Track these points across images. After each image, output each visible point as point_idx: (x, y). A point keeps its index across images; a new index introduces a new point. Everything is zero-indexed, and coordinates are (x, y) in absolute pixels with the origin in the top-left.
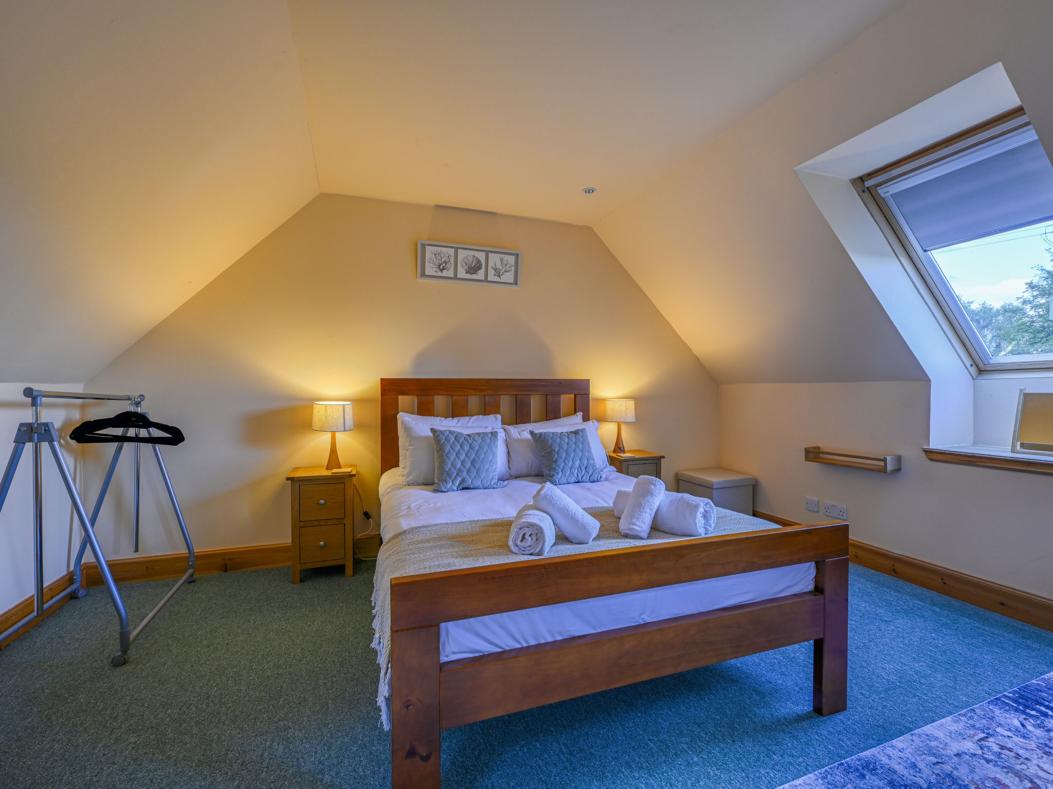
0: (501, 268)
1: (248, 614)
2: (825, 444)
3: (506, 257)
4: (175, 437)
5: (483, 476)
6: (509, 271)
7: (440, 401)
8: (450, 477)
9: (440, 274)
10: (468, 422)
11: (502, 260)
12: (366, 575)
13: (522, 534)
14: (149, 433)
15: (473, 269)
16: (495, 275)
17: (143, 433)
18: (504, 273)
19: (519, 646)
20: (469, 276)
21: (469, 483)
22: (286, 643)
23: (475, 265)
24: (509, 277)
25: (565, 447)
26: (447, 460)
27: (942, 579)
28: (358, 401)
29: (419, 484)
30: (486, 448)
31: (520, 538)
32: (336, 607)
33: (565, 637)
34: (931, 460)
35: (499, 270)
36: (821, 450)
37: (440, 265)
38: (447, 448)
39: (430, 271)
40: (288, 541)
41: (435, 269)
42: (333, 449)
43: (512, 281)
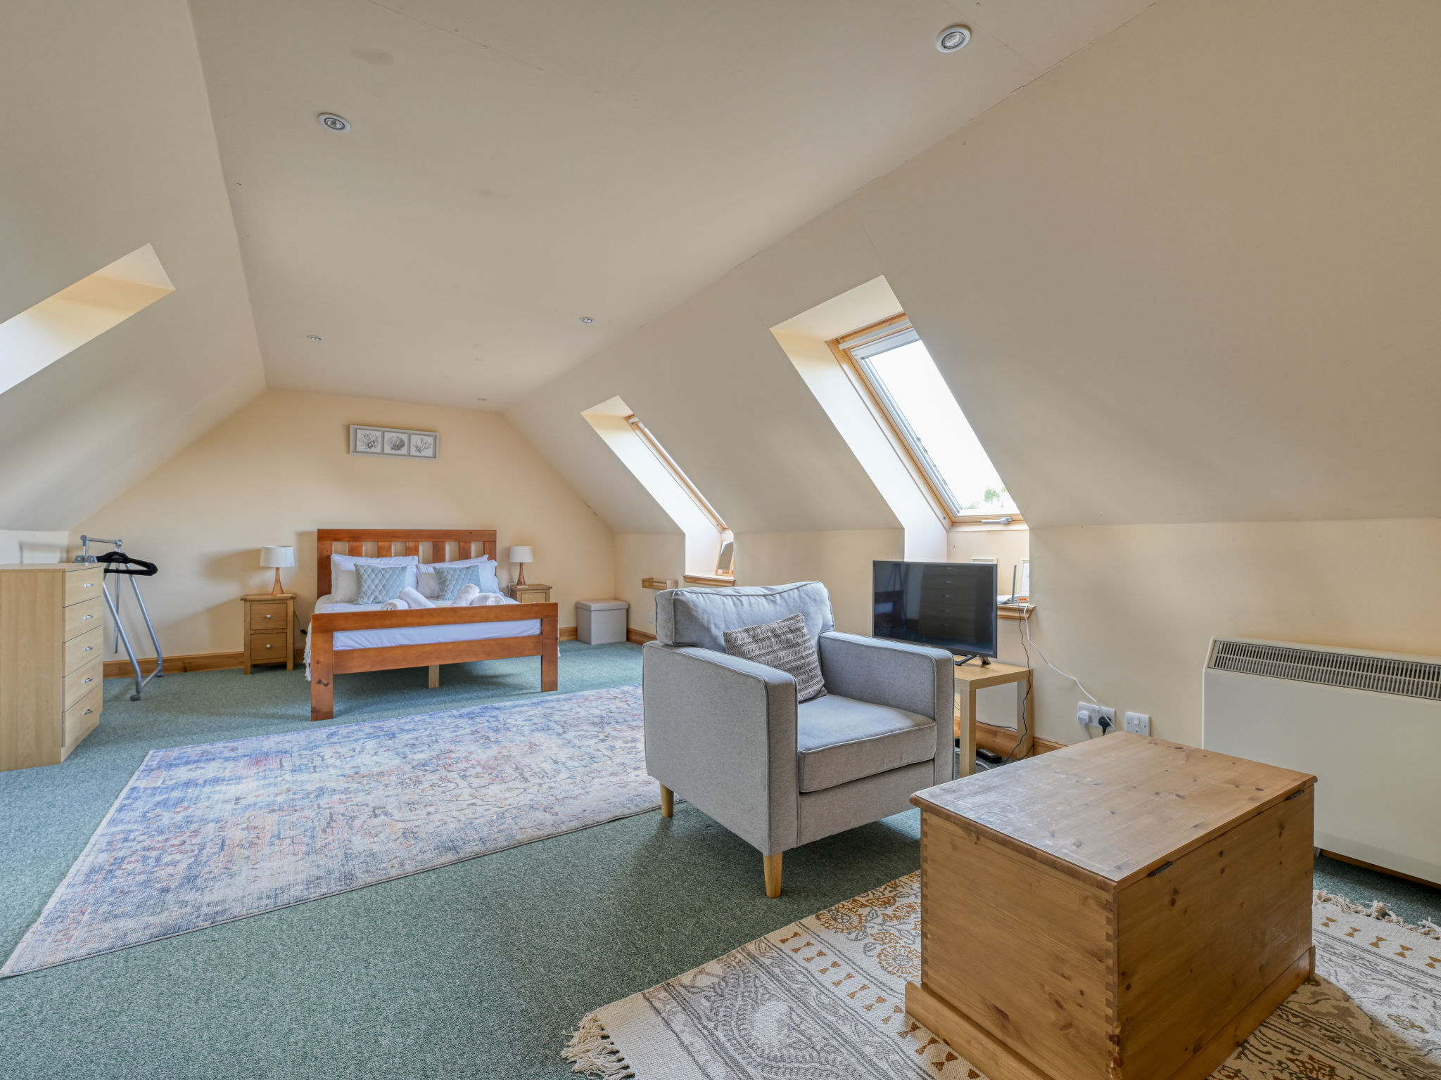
0: (421, 446)
3: (426, 438)
4: (150, 569)
5: (390, 595)
6: (428, 448)
7: (367, 546)
8: (366, 595)
9: (368, 450)
10: (388, 561)
11: (422, 440)
14: (127, 567)
15: (398, 446)
16: (416, 451)
17: (122, 567)
18: (424, 450)
20: (394, 452)
21: (380, 599)
23: (399, 444)
24: (429, 452)
25: (456, 576)
26: (364, 584)
29: (344, 602)
30: (395, 577)
34: (685, 581)
35: (419, 447)
37: (369, 444)
38: (365, 576)
39: (361, 447)
40: (240, 649)
41: (364, 447)
42: (278, 581)
43: (431, 456)
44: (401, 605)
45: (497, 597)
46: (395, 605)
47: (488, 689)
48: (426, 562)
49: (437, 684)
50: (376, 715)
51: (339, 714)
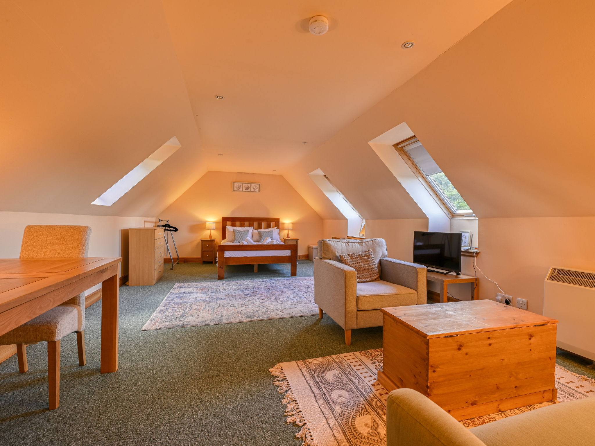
4: (176, 230)
7: (238, 223)
8: (236, 239)
9: (238, 190)
10: (243, 228)
11: (255, 186)
15: (247, 189)
16: (253, 190)
17: (169, 229)
20: (246, 190)
23: (248, 187)
24: (257, 190)
25: (265, 234)
26: (236, 236)
28: (217, 223)
29: (230, 242)
30: (245, 234)
34: (347, 238)
35: (254, 188)
37: (238, 188)
38: (236, 234)
39: (235, 189)
40: (200, 256)
42: (210, 234)
44: (245, 243)
45: (276, 242)
46: (243, 243)
47: (273, 274)
48: (255, 229)
49: (257, 272)
50: (237, 279)
51: (226, 278)
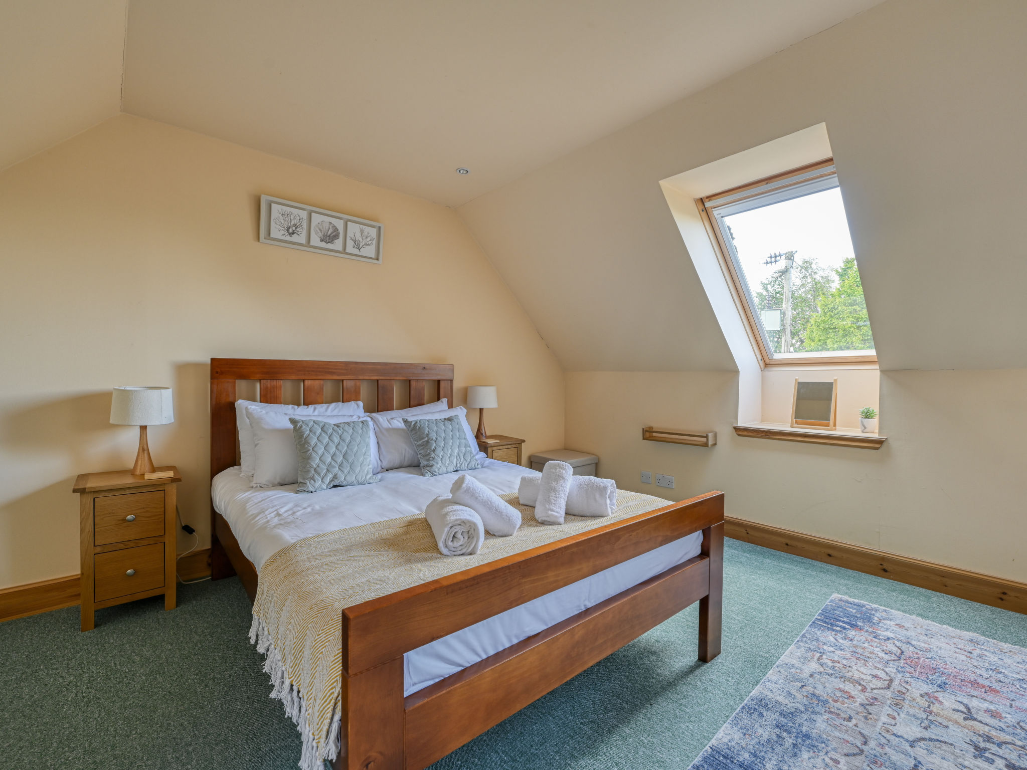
0: (361, 240)
1: (16, 687)
2: (657, 424)
3: (367, 230)
5: (357, 470)
6: (370, 244)
7: (290, 386)
8: (319, 474)
9: (288, 238)
10: (326, 410)
11: (362, 231)
12: (194, 602)
13: (453, 533)
15: (330, 237)
16: (354, 247)
18: (364, 246)
19: (479, 660)
20: (323, 245)
21: (341, 478)
22: (96, 715)
23: (331, 234)
24: (370, 251)
26: (314, 455)
27: (746, 530)
29: (274, 485)
30: (358, 439)
31: (451, 539)
32: (162, 651)
33: (522, 638)
34: (739, 435)
35: (358, 242)
36: (654, 430)
37: (289, 228)
38: (314, 441)
39: (277, 232)
41: (282, 232)
42: (144, 448)
43: (373, 256)
